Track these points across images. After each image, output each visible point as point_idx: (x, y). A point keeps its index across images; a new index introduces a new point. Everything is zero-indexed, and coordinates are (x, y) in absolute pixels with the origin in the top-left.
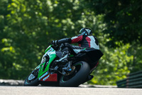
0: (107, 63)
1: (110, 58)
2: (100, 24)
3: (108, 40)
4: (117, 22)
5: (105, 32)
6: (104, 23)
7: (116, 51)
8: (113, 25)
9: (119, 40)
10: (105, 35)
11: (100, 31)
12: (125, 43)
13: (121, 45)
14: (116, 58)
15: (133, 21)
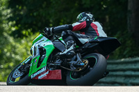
0: (13, 55)
1: (17, 50)
2: (3, 9)
3: (13, 29)
4: (25, 8)
5: (10, 19)
6: (8, 8)
7: (23, 41)
8: (20, 11)
9: (26, 29)
10: (10, 23)
11: (3, 18)
12: (34, 32)
13: (29, 34)
14: (24, 50)
15: (44, 6)
